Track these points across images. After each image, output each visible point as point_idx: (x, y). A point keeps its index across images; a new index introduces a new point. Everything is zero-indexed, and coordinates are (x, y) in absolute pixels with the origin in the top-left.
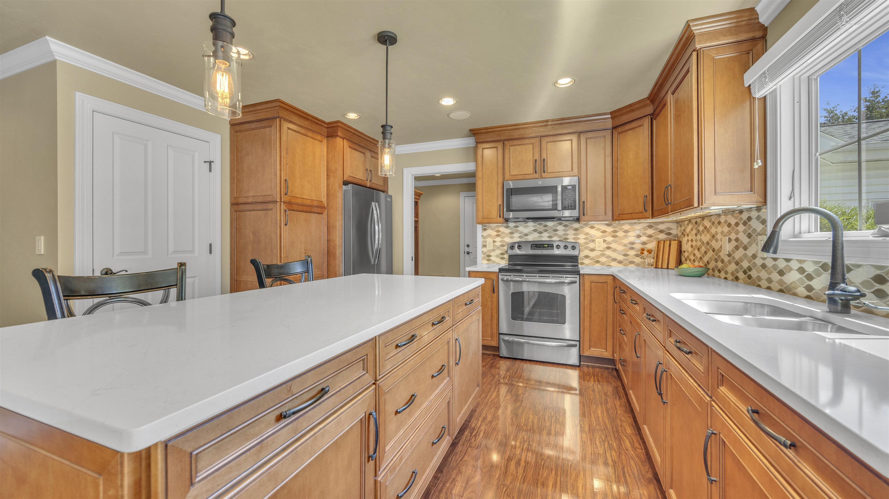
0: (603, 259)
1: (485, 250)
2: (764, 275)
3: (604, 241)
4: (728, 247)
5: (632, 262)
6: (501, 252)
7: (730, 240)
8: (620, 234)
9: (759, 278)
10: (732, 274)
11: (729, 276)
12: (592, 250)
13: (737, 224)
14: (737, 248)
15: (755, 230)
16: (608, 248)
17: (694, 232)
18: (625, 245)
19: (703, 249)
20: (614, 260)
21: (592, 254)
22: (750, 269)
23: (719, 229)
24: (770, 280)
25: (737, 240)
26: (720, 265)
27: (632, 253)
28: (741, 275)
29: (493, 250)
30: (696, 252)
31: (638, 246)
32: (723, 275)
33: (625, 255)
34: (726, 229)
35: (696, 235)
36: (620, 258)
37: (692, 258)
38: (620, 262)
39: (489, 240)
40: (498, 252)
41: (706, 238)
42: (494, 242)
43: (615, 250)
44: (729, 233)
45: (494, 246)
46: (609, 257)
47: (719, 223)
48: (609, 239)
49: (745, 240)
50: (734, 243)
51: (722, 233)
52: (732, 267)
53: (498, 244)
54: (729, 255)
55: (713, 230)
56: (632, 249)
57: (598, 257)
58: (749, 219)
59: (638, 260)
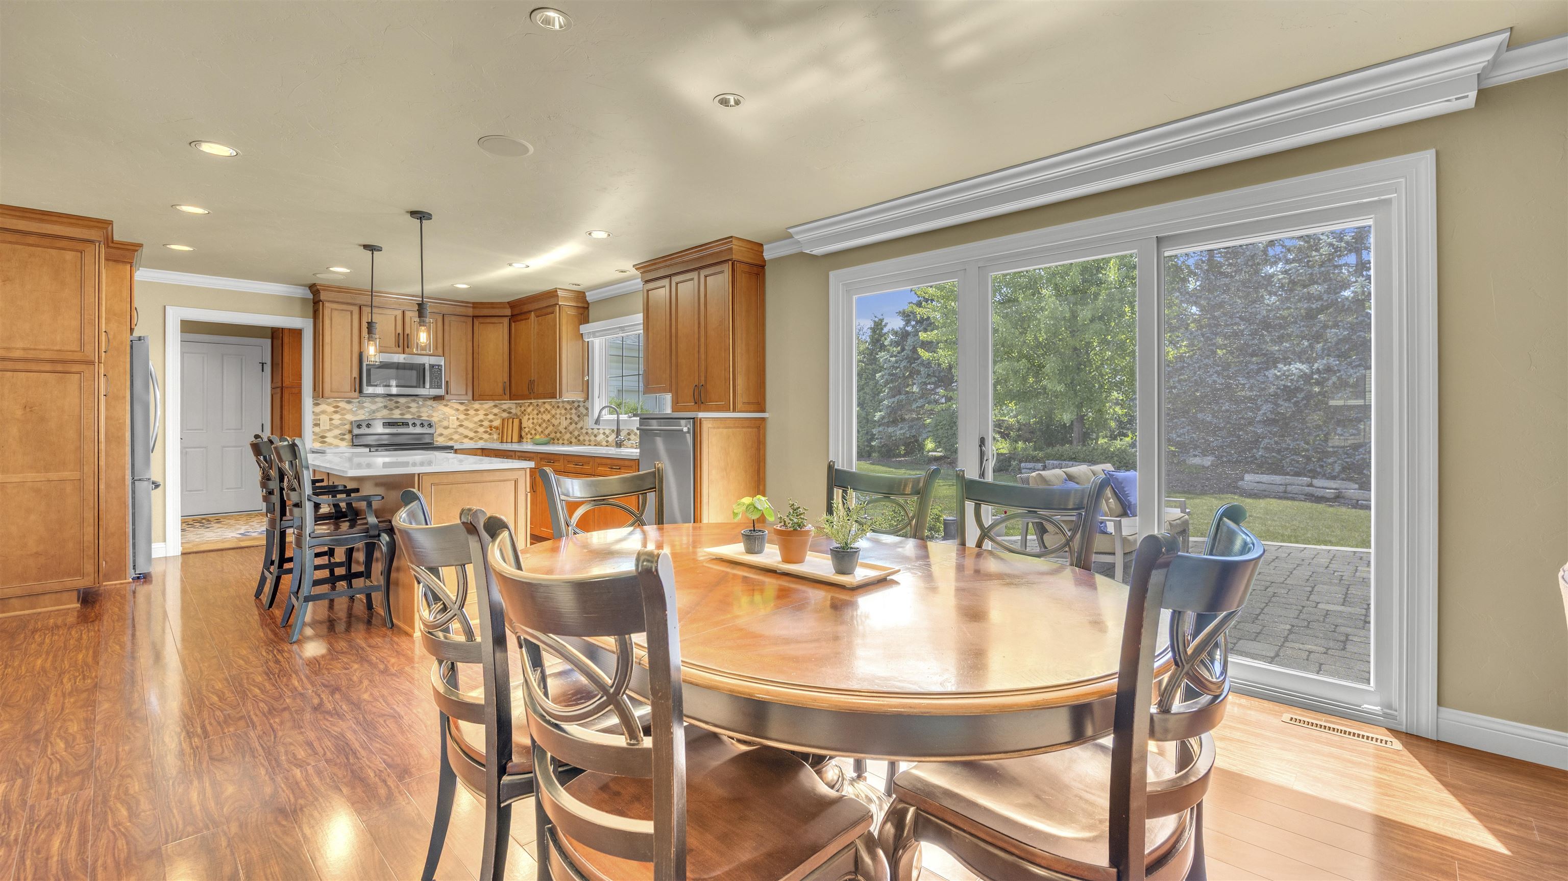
0: (456, 437)
1: (317, 429)
2: (587, 438)
3: (458, 419)
4: (565, 423)
5: (481, 439)
6: (340, 432)
7: (566, 419)
8: (472, 412)
9: (584, 440)
10: (568, 440)
11: (566, 442)
12: (446, 428)
13: (571, 409)
14: (571, 423)
15: (582, 413)
16: (461, 426)
17: (535, 412)
18: (475, 423)
19: (544, 425)
20: (466, 437)
21: (446, 432)
22: (579, 435)
23: (558, 411)
24: (590, 441)
25: (571, 419)
26: (558, 435)
27: (481, 430)
28: (573, 440)
29: (330, 430)
30: (537, 427)
31: (486, 423)
32: (561, 441)
33: (476, 432)
34: (563, 412)
35: (537, 414)
36: (471, 434)
37: (533, 432)
38: (471, 439)
39: (324, 418)
40: (337, 432)
41: (547, 417)
42: (331, 419)
43: (467, 428)
44: (566, 414)
45: (331, 425)
46: (461, 434)
47: (558, 407)
48: (462, 417)
49: (576, 419)
50: (569, 421)
51: (561, 414)
52: (568, 436)
53: (336, 422)
54: (566, 428)
55: (553, 412)
56: (481, 426)
57: (451, 434)
58: (579, 406)
59: (486, 436)
